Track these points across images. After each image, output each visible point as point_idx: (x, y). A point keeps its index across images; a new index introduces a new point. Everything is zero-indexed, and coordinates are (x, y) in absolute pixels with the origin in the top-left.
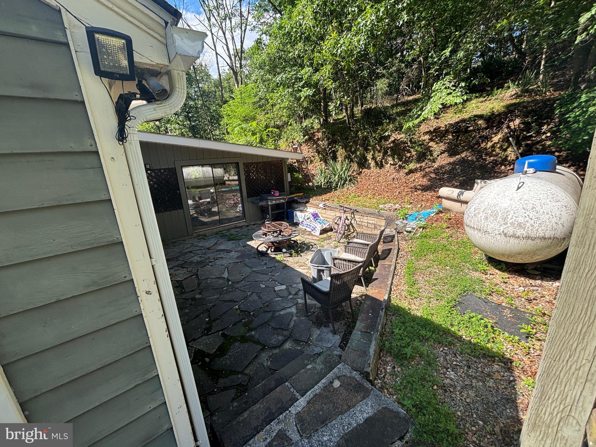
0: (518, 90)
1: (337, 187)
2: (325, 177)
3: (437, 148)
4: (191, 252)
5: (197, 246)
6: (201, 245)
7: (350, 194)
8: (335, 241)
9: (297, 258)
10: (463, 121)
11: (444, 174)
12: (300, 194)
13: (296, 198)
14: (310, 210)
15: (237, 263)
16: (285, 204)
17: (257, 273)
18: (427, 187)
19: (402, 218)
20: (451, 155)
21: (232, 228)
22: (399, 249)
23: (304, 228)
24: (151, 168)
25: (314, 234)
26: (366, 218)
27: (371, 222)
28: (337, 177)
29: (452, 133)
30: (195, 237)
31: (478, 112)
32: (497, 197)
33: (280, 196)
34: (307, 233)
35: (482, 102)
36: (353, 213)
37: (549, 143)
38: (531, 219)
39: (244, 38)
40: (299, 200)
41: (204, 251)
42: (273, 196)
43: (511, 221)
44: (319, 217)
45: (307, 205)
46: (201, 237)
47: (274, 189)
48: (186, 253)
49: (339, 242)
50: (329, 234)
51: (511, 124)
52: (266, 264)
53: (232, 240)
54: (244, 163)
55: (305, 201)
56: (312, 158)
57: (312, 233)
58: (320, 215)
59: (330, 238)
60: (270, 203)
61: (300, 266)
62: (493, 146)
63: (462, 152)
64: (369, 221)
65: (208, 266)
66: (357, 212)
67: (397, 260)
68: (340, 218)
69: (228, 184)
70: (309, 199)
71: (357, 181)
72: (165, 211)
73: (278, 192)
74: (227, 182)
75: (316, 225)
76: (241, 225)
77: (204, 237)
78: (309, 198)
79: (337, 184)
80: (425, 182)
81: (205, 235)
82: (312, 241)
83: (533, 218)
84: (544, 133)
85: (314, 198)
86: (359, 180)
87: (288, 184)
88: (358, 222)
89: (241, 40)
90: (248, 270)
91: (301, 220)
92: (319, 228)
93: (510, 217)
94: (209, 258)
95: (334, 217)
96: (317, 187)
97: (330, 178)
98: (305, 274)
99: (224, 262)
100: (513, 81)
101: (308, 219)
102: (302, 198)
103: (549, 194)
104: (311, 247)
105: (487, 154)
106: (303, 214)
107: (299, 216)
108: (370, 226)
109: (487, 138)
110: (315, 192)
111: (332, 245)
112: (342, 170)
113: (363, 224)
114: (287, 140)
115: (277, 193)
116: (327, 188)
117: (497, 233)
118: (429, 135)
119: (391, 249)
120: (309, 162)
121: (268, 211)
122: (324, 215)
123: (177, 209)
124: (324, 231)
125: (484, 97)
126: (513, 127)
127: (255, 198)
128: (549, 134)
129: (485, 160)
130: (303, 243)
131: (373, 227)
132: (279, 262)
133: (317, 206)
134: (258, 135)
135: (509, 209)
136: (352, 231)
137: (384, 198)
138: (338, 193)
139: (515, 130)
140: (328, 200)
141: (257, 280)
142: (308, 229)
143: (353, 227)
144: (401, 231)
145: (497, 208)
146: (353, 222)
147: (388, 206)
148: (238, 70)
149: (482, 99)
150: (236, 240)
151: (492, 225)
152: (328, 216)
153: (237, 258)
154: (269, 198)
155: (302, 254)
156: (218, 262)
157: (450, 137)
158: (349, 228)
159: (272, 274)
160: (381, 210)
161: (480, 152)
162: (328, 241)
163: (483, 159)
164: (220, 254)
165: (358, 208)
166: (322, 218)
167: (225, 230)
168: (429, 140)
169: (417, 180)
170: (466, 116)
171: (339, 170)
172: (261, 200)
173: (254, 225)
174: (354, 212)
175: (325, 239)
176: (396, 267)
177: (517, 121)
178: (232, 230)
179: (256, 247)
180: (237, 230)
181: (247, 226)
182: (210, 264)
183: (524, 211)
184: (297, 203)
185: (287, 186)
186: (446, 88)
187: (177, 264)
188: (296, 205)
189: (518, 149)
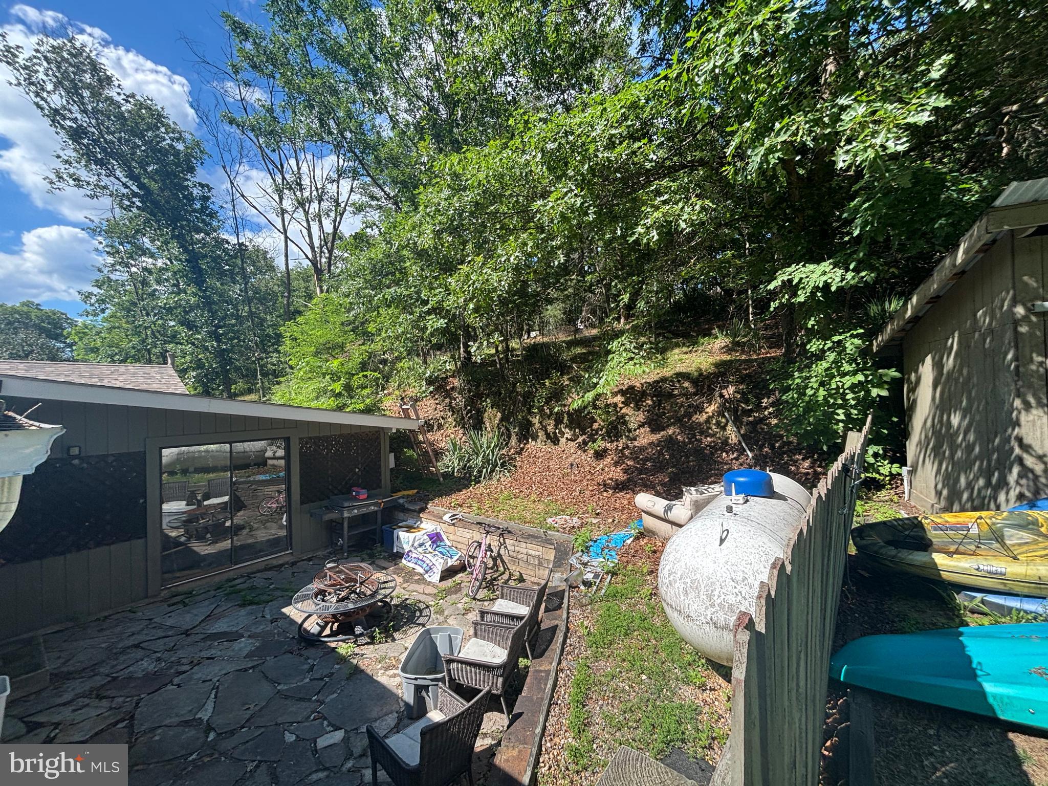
0: (728, 340)
1: (480, 476)
2: (461, 459)
3: (634, 417)
4: (137, 646)
5: (160, 626)
6: (170, 622)
7: (502, 492)
8: (467, 595)
9: (384, 646)
10: (664, 380)
11: (646, 459)
12: (410, 492)
13: (401, 501)
14: (428, 525)
15: (246, 670)
16: (379, 516)
17: (287, 697)
18: (623, 483)
19: (580, 549)
20: (653, 431)
21: (259, 571)
22: (568, 629)
23: (411, 565)
24: (83, 454)
25: (429, 579)
26: (524, 545)
27: (533, 553)
28: (480, 459)
29: (652, 398)
30: (165, 600)
31: (681, 368)
32: (696, 555)
33: (368, 498)
34: (416, 577)
35: (686, 353)
36: (501, 535)
37: (774, 421)
38: (745, 599)
39: (339, 223)
40: (407, 505)
41: (170, 642)
42: (355, 499)
43: (719, 601)
44: (442, 540)
45: (421, 515)
46: (179, 598)
47: (358, 486)
48: (124, 651)
49: (475, 599)
50: (458, 578)
51: (724, 392)
52: (311, 669)
53: (251, 603)
54: (301, 439)
55: (417, 508)
56: (442, 421)
57: (426, 576)
58: (444, 537)
59: (457, 588)
60: (346, 515)
61: (387, 668)
62: (708, 421)
63: (668, 426)
64: (530, 552)
65: (170, 687)
66: (509, 532)
67: (559, 663)
68: (480, 545)
69: (273, 465)
70: (427, 504)
71: (515, 466)
72: (99, 544)
73: (364, 491)
74: (270, 462)
75: (434, 560)
76: (280, 562)
77: (185, 599)
78: (426, 499)
79: (480, 472)
80: (618, 474)
81: (189, 593)
82: (423, 598)
83: (747, 597)
84: (766, 408)
85: (436, 501)
86: (518, 464)
87: (388, 473)
88: (511, 553)
89: (335, 226)
90: (266, 689)
91: (407, 548)
92: (440, 565)
93: (716, 593)
94: (179, 662)
95: (470, 542)
96: (446, 475)
97: (469, 461)
98: (394, 690)
99: (213, 671)
100: (721, 329)
101: (421, 545)
102: (412, 500)
103: (761, 553)
104: (418, 614)
105: (701, 433)
106: (411, 536)
107: (405, 539)
108: (531, 560)
109: (700, 409)
110: (441, 487)
111: (460, 606)
112: (488, 447)
113: (519, 557)
114: (399, 385)
115: (364, 494)
116: (463, 478)
117: (704, 621)
118: (622, 395)
119: (557, 626)
120: (436, 427)
121: (342, 529)
122: (452, 537)
123: (129, 539)
124: (448, 573)
125: (689, 347)
126: (727, 396)
127: (317, 504)
128: (771, 410)
129: (700, 441)
130: (404, 605)
131: (537, 563)
132: (343, 660)
133: (439, 518)
134: (342, 381)
135: (714, 580)
136: (501, 569)
137: (556, 501)
138: (480, 488)
139: (729, 401)
140: (461, 506)
141: (280, 720)
142: (419, 570)
143: (503, 561)
144: (575, 585)
145: (698, 576)
146: (502, 552)
147: (561, 520)
148: (325, 266)
149: (685, 349)
150: (257, 604)
151: (696, 605)
152: (460, 539)
153: (249, 656)
154: (346, 504)
155: (397, 635)
156: (199, 673)
157: (650, 402)
158: (495, 564)
159: (321, 697)
160: (549, 528)
161: (691, 428)
162: (454, 596)
163: (696, 440)
164: (210, 647)
165: (512, 525)
166: (448, 543)
167: (242, 576)
168: (623, 403)
169: (606, 469)
170: (668, 372)
171: (485, 446)
172: (329, 509)
173: (310, 559)
174: (504, 532)
175: (448, 592)
176: (556, 680)
177: (731, 389)
178: (259, 575)
179: (300, 622)
180: (269, 574)
181: (293, 564)
182: (176, 680)
183: (733, 584)
184: (405, 510)
185: (386, 477)
186: (625, 350)
187: (87, 686)
188: (401, 515)
189: (739, 429)
